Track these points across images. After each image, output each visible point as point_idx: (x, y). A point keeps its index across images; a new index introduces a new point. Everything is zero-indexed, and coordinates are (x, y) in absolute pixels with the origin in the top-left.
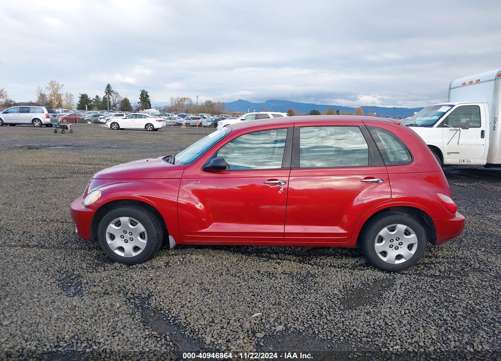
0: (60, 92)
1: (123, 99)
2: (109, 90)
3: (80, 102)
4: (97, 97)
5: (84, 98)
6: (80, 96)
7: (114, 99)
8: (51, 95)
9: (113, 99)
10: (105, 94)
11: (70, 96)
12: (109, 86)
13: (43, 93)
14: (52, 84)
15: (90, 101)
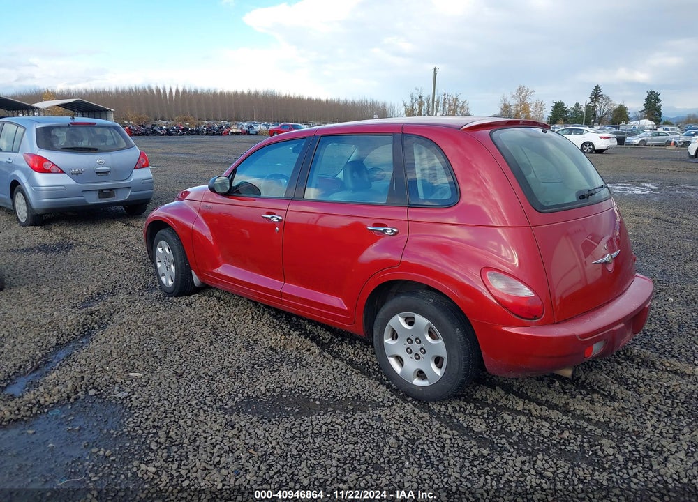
0: (528, 101)
1: (616, 107)
2: (596, 94)
3: (552, 113)
4: (577, 105)
5: (559, 107)
6: (554, 105)
7: (603, 108)
8: (517, 105)
9: (601, 108)
10: (589, 101)
11: (540, 106)
12: (597, 89)
13: (507, 103)
14: (520, 90)
15: (568, 111)
